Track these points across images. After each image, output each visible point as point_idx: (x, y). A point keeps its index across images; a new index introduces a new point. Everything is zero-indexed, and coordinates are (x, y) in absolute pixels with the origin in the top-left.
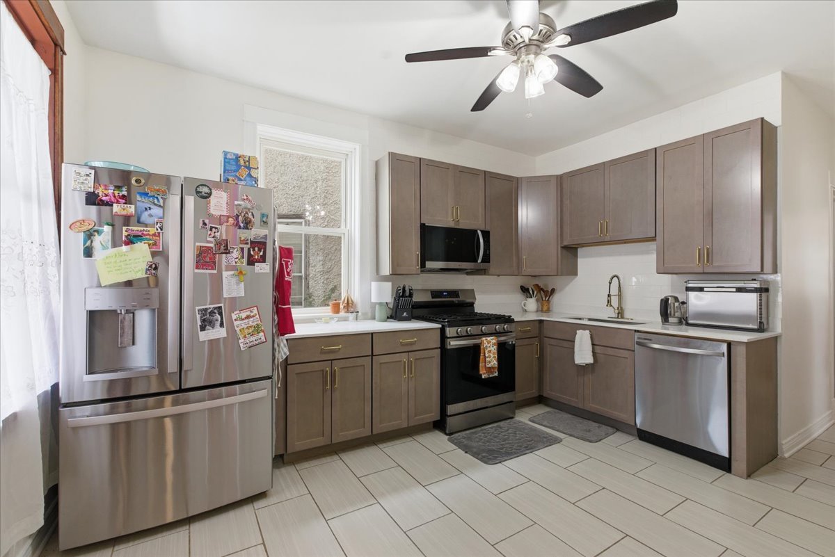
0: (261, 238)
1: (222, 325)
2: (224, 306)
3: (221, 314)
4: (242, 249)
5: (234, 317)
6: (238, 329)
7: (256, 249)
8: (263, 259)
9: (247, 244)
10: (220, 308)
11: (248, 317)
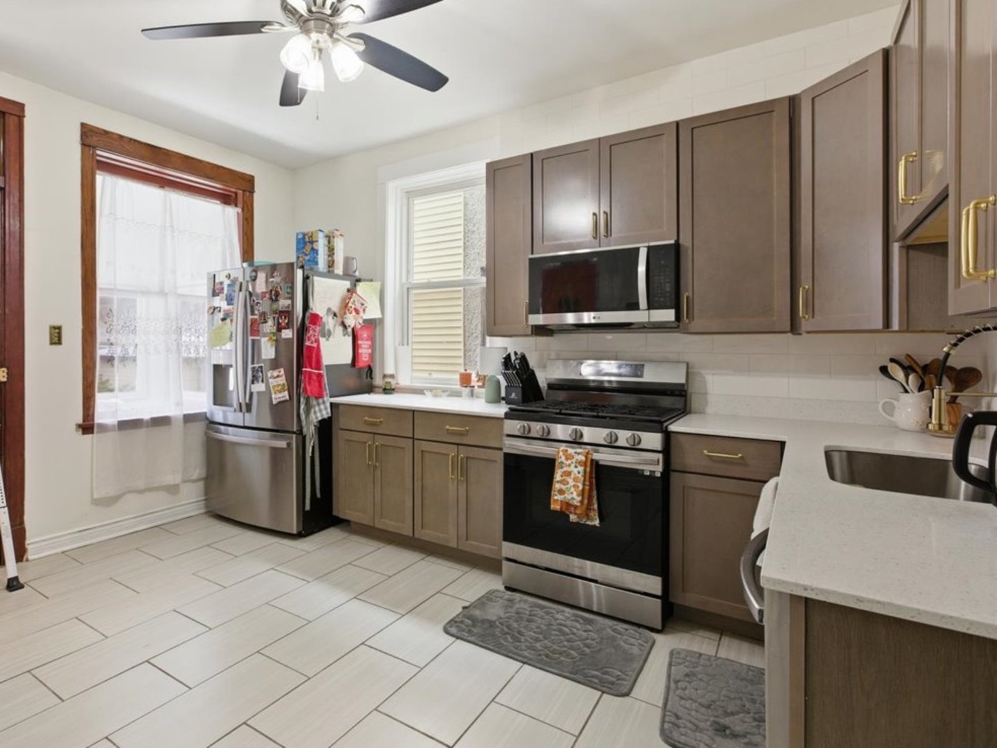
0: (286, 308)
1: (262, 381)
2: (265, 365)
3: (262, 372)
4: (274, 318)
5: (269, 375)
6: (271, 386)
7: (283, 317)
8: (288, 326)
9: (277, 313)
10: (261, 367)
11: (278, 376)
